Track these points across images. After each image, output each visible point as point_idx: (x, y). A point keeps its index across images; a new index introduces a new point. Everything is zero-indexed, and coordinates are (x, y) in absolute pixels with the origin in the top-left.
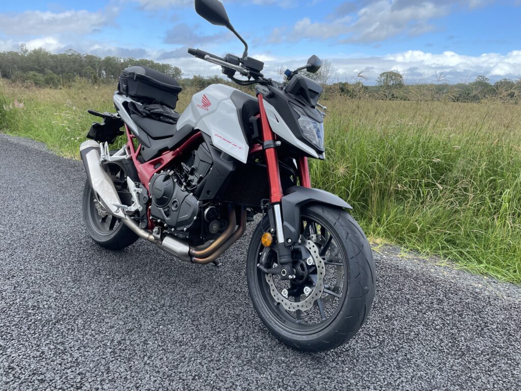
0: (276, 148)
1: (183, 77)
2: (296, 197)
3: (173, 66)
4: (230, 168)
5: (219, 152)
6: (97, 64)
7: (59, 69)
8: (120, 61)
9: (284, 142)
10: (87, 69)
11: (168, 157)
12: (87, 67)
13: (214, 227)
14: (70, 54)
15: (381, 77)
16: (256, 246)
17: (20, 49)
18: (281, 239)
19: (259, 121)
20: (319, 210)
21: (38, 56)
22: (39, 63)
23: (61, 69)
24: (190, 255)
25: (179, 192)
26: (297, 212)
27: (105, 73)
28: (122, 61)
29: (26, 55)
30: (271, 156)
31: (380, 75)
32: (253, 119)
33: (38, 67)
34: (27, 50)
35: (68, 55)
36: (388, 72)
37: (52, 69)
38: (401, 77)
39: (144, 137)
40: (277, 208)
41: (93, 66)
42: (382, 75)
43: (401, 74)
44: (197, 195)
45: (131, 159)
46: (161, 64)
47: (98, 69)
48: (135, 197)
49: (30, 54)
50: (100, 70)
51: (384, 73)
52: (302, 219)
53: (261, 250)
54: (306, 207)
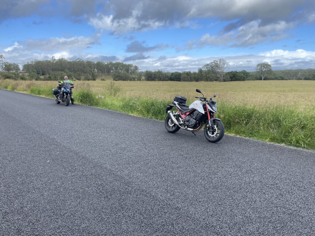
0: (209, 112)
1: (139, 71)
2: (213, 119)
3: (134, 65)
4: (202, 115)
5: (199, 112)
6: (92, 66)
7: (72, 69)
8: (105, 64)
9: (210, 111)
10: (87, 69)
11: (188, 113)
12: (88, 68)
13: (198, 125)
14: (78, 61)
15: (258, 67)
16: (206, 127)
17: (51, 59)
18: (210, 125)
19: (206, 107)
20: (216, 121)
21: (61, 63)
22: (61, 66)
23: (73, 69)
24: (193, 130)
25: (192, 119)
26: (213, 121)
27: (96, 70)
28: (106, 64)
29: (54, 62)
30: (208, 113)
31: (257, 66)
32: (205, 107)
33: (61, 69)
34: (55, 59)
35: (78, 62)
36: (262, 64)
37: (68, 69)
38: (270, 66)
39: (182, 110)
40: (209, 121)
41: (90, 67)
42: (258, 65)
43: (269, 64)
44: (195, 120)
45: (180, 114)
46: (127, 64)
47: (93, 69)
48: (181, 121)
49: (57, 62)
50: (94, 69)
51: (259, 64)
52: (214, 123)
53: (207, 128)
54: (214, 120)
